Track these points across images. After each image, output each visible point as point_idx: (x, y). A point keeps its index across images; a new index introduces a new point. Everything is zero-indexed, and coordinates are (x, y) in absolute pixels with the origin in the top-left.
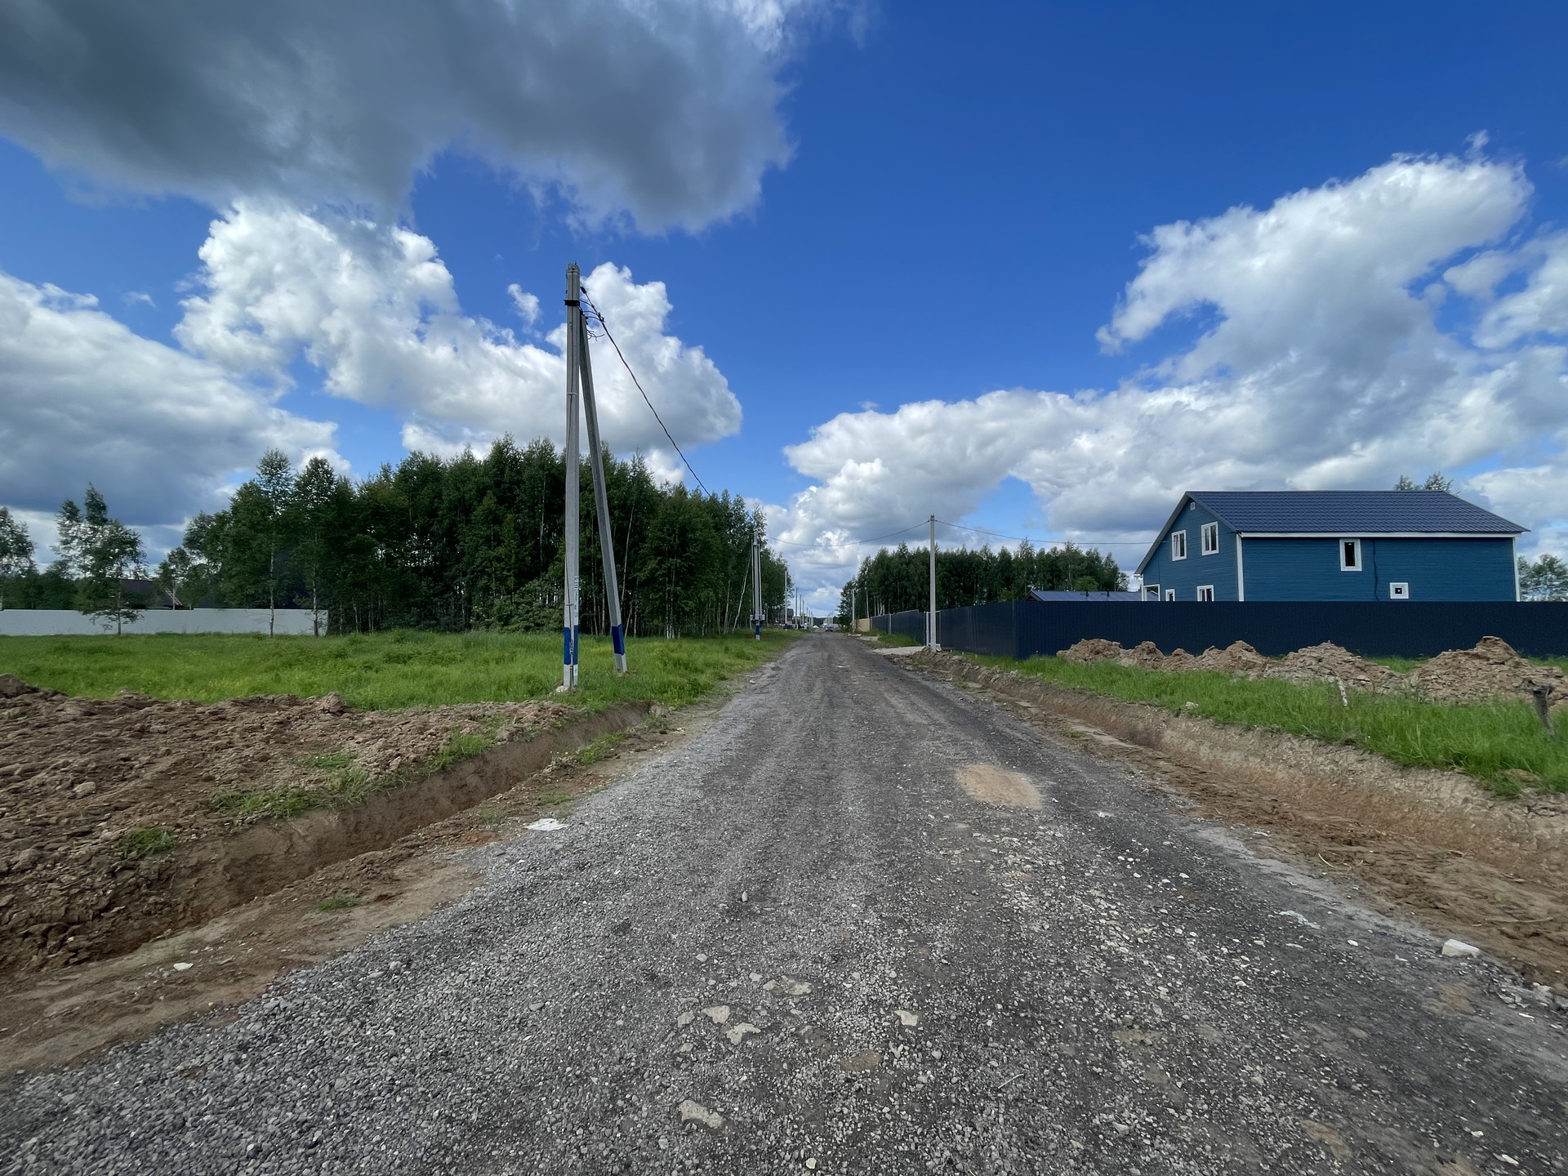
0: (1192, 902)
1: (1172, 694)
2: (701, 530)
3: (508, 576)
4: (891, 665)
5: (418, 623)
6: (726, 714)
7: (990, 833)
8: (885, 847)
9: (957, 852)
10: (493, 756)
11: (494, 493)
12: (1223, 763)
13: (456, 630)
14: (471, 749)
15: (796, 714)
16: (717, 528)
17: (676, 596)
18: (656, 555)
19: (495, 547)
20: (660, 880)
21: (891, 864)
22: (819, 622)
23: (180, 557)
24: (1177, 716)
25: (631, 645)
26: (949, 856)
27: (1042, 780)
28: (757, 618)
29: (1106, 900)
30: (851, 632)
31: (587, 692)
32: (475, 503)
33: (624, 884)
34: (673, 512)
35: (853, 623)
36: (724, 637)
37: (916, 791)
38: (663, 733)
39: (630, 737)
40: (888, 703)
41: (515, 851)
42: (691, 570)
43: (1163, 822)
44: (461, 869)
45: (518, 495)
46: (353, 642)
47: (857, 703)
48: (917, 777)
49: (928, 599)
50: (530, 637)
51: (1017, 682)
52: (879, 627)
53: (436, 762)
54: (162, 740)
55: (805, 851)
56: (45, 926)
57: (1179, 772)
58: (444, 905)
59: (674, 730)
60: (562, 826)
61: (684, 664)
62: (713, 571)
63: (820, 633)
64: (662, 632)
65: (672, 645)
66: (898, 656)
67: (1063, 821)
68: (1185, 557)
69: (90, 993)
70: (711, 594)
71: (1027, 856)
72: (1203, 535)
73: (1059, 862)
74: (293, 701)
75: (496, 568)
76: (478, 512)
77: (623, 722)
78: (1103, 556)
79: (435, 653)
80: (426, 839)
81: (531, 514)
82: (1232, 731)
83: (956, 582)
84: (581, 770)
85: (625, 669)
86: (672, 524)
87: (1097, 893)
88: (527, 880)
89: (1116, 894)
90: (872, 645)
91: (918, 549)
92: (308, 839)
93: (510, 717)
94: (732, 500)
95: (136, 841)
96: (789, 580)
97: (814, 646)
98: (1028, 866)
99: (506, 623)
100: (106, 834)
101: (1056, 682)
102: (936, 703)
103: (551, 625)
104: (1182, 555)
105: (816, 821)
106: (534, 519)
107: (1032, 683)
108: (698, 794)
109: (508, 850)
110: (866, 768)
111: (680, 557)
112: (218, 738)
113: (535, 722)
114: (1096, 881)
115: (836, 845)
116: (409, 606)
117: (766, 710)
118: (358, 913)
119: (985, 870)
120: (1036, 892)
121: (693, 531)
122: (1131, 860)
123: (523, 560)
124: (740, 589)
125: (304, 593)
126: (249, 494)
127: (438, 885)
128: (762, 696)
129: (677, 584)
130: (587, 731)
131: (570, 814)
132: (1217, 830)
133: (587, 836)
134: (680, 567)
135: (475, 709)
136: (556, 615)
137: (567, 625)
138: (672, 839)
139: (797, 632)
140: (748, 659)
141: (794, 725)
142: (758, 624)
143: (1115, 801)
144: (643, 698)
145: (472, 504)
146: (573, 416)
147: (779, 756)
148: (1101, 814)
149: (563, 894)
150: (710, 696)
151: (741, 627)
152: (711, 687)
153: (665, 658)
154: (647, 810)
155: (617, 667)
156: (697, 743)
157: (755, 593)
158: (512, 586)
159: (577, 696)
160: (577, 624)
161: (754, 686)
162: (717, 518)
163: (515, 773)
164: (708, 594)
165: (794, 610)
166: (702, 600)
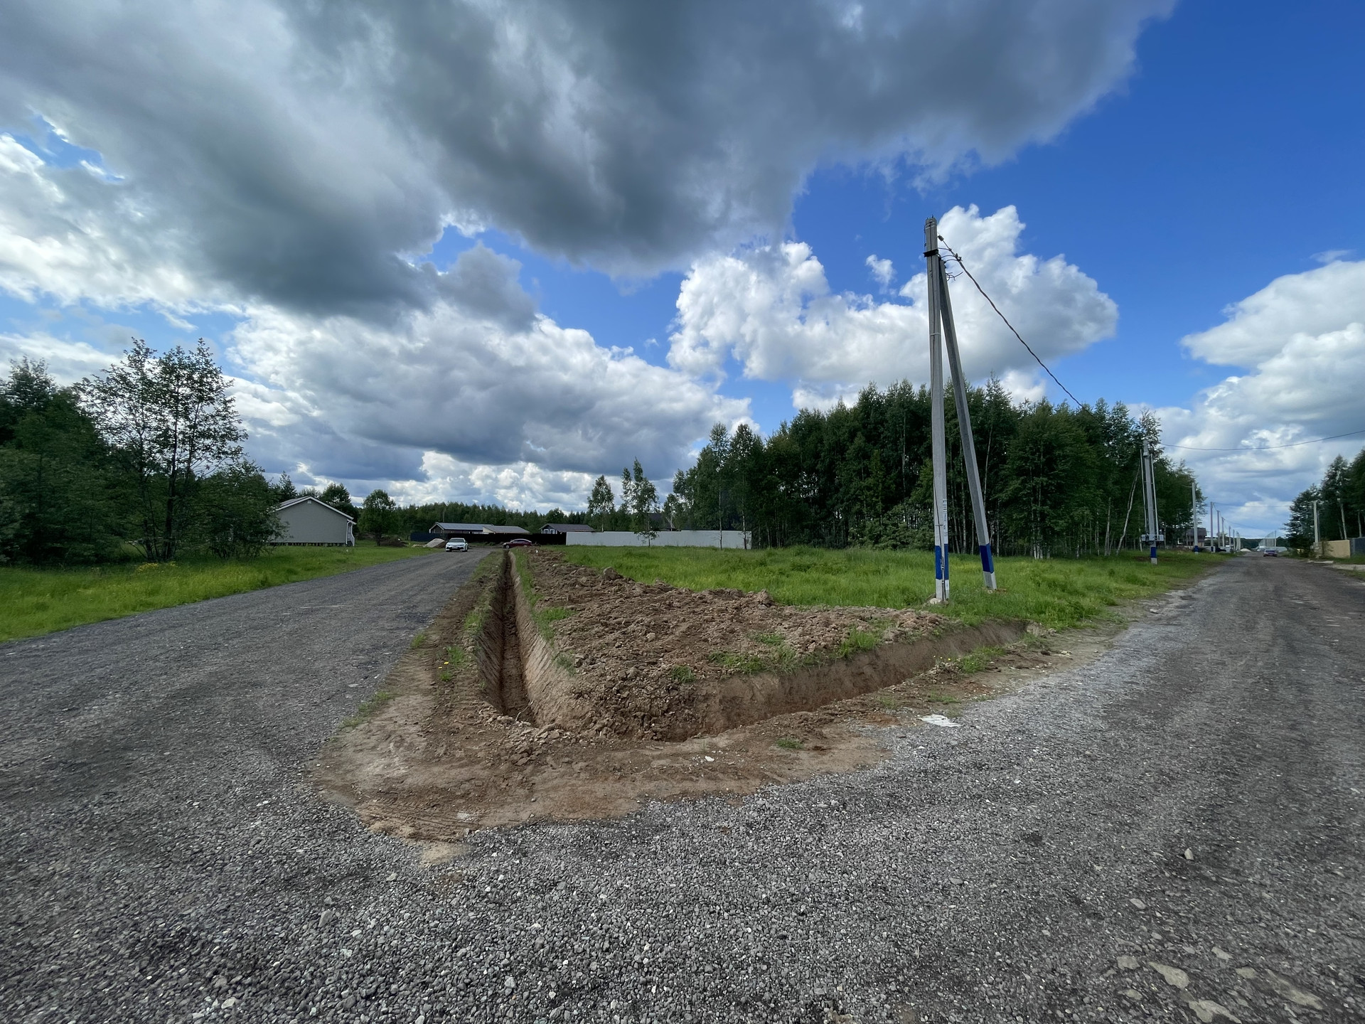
2: (1071, 445)
3: (877, 502)
5: (810, 541)
6: (1122, 643)
10: (883, 652)
11: (863, 433)
13: (837, 547)
14: (866, 644)
15: (1234, 654)
16: (1092, 441)
17: (1044, 516)
18: (1019, 475)
19: (865, 477)
20: (1069, 803)
22: (1252, 544)
23: (672, 499)
25: (998, 564)
28: (1151, 539)
30: (1313, 558)
31: (960, 606)
32: (848, 444)
33: (1027, 795)
34: (1035, 430)
35: (1317, 545)
36: (1106, 559)
38: (1045, 653)
39: (1010, 653)
41: (914, 737)
42: (1060, 488)
44: (872, 742)
45: (882, 433)
46: (770, 555)
47: (1341, 651)
50: (899, 554)
53: (840, 651)
54: (679, 612)
55: (1279, 826)
56: (643, 714)
58: (863, 767)
59: (1057, 653)
60: (952, 725)
61: (1061, 586)
62: (1088, 488)
63: (1254, 558)
64: (1029, 552)
65: (1043, 566)
69: (669, 760)
70: (1087, 512)
74: (741, 595)
75: (866, 496)
76: (851, 451)
77: (998, 637)
79: (826, 564)
80: (841, 711)
81: (894, 447)
84: (964, 677)
85: (995, 587)
86: (1035, 442)
88: (929, 765)
92: (763, 692)
93: (893, 621)
94: (1110, 408)
95: (676, 673)
96: (1198, 494)
97: (1248, 574)
99: (877, 542)
100: (664, 666)
103: (915, 544)
105: (1291, 792)
106: (897, 450)
108: (1099, 724)
109: (908, 734)
111: (1046, 475)
112: (706, 615)
113: (915, 628)
116: (803, 528)
117: (1180, 646)
118: (803, 755)
121: (1061, 447)
123: (889, 487)
124: (1126, 505)
125: (738, 519)
126: (706, 453)
127: (856, 750)
128: (1171, 629)
129: (1044, 503)
130: (963, 642)
131: (960, 716)
133: (981, 740)
134: (1047, 486)
135: (863, 611)
137: (937, 544)
138: (1076, 764)
139: (1216, 557)
140: (1144, 584)
141: (1230, 668)
142: (1153, 546)
144: (1018, 617)
145: (845, 445)
146: (937, 351)
147: (1212, 702)
149: (965, 787)
150: (1099, 621)
151: (1129, 548)
152: (1098, 612)
153: (1037, 578)
154: (1040, 728)
155: (986, 584)
156: (1090, 670)
157: (1147, 510)
158: (880, 510)
159: (950, 609)
160: (947, 543)
161: (1156, 615)
162: (1091, 431)
163: (902, 670)
164: (1083, 512)
165: (1208, 529)
166: (1076, 519)
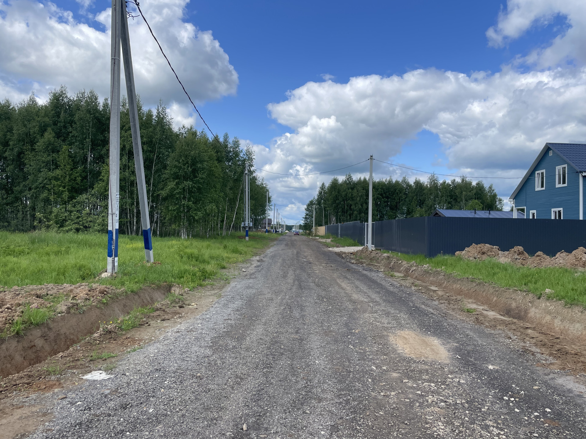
0: (554, 428)
1: (535, 283)
2: (207, 161)
3: (63, 191)
4: (340, 259)
6: (226, 294)
7: (415, 380)
8: (343, 390)
9: (393, 393)
10: (55, 324)
11: (53, 129)
12: (569, 332)
13: (23, 230)
14: (39, 320)
15: (277, 293)
16: (219, 160)
17: (189, 209)
18: (174, 179)
19: (53, 169)
20: (183, 416)
21: (347, 402)
22: (289, 228)
24: (539, 298)
25: (156, 243)
26: (387, 396)
27: (448, 342)
28: (247, 225)
29: (497, 428)
30: (312, 236)
31: (125, 278)
32: (38, 137)
33: (157, 419)
34: (186, 148)
35: (313, 229)
36: (223, 238)
37: (363, 350)
38: (181, 307)
39: (158, 310)
40: (340, 286)
41: (74, 396)
42: (199, 190)
43: (532, 373)
44: (34, 409)
45: (71, 132)
47: (318, 286)
48: (362, 339)
49: (367, 214)
50: (81, 236)
51: (428, 272)
52: (332, 232)
53: (12, 329)
55: (287, 393)
57: (542, 337)
59: (189, 305)
60: (108, 376)
61: (196, 257)
62: (216, 191)
63: (290, 236)
64: (178, 234)
65: (186, 243)
66: (345, 253)
67: (464, 371)
68: (544, 189)
70: (214, 207)
71: (441, 396)
72: (557, 173)
73: (463, 401)
75: (54, 185)
76: (40, 144)
77: (152, 299)
78: (486, 186)
80: (7, 386)
81: (81, 146)
82: (576, 310)
83: (385, 202)
84: (122, 335)
85: (152, 260)
86: (186, 157)
87: (491, 423)
88: (84, 417)
89: (503, 424)
90: (327, 246)
91: (360, 178)
93: (67, 295)
94: (231, 140)
96: (269, 198)
97: (287, 245)
98: (443, 404)
99: (62, 226)
101: (456, 272)
102: (373, 287)
103: (95, 228)
104: (542, 186)
105: (293, 371)
106: (83, 150)
107: (438, 273)
108: (208, 352)
109: (69, 395)
110: (327, 333)
111: (192, 180)
113: (86, 299)
114: (489, 414)
115: (309, 389)
117: (254, 291)
119: (413, 406)
120: (448, 423)
121: (202, 162)
122: (512, 399)
123: (75, 179)
124: (235, 204)
127: (18, 421)
128: (251, 281)
129: (189, 200)
130: (125, 306)
131: (115, 367)
132: (569, 378)
133: (128, 384)
134: (192, 188)
135: (40, 289)
136: (100, 220)
137: (110, 228)
138: (191, 385)
139: (275, 235)
140: (241, 254)
141: (275, 301)
142: (247, 229)
143: (499, 357)
144: (166, 282)
145: (35, 137)
146: (116, 75)
147: (265, 324)
148: (491, 367)
149: (112, 427)
150: (214, 280)
151: (236, 231)
152: (215, 274)
153: (182, 253)
154: (172, 364)
155: (146, 259)
156: (206, 314)
157: (245, 207)
158: (66, 199)
159: (117, 280)
160: (118, 228)
161: (245, 273)
162: (219, 153)
163: (72, 337)
164: (212, 207)
165: (273, 220)
166: (208, 211)
